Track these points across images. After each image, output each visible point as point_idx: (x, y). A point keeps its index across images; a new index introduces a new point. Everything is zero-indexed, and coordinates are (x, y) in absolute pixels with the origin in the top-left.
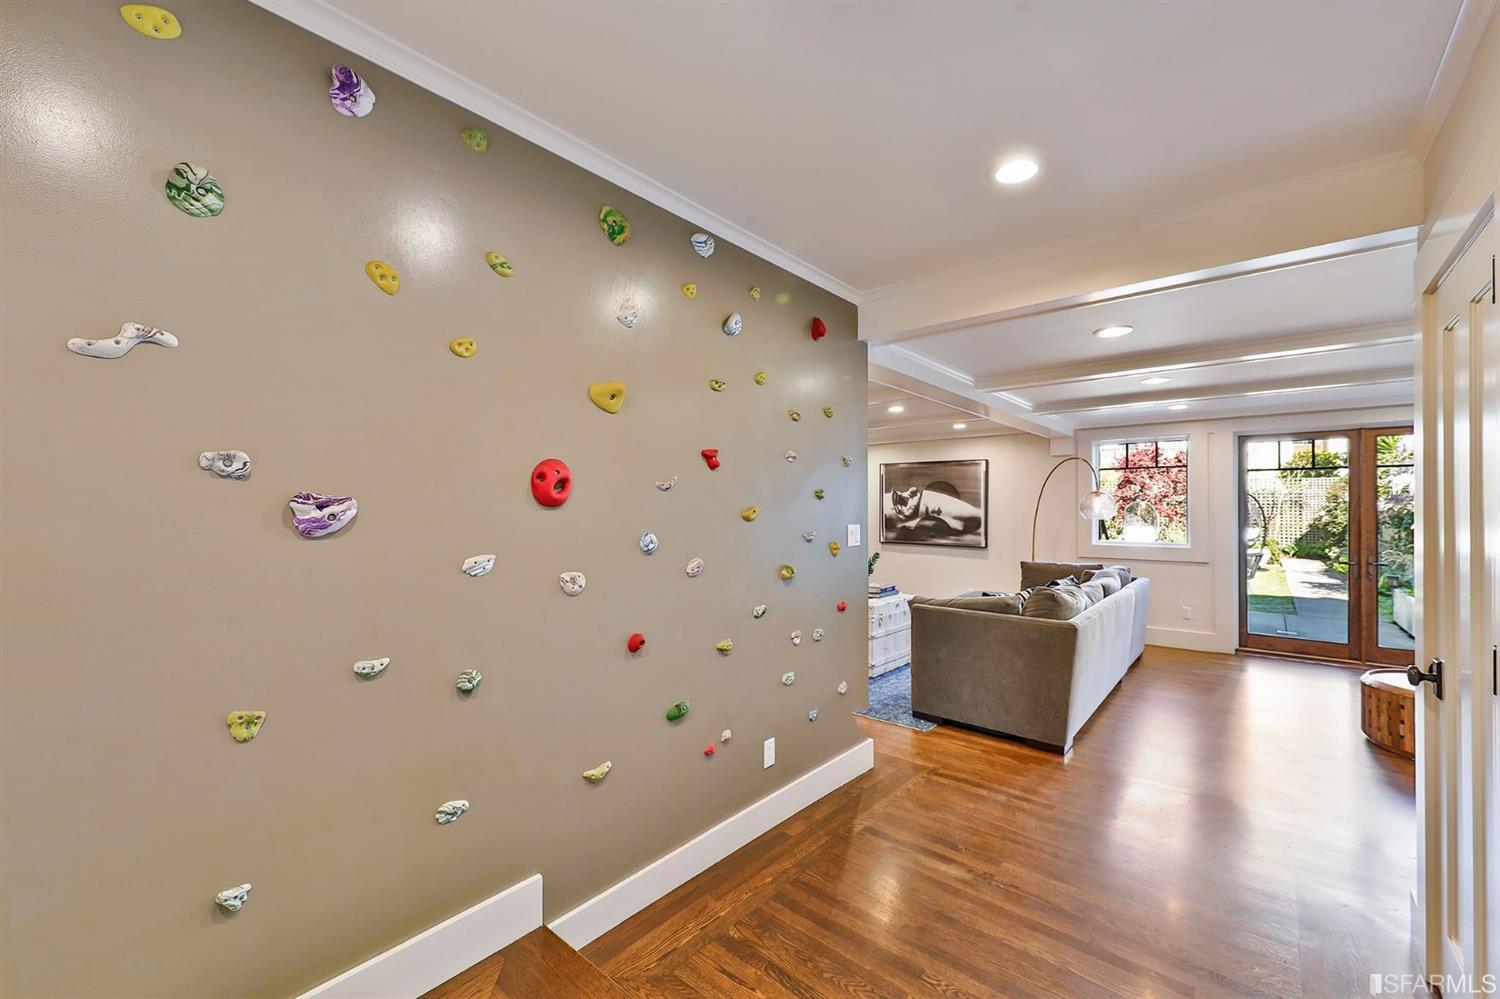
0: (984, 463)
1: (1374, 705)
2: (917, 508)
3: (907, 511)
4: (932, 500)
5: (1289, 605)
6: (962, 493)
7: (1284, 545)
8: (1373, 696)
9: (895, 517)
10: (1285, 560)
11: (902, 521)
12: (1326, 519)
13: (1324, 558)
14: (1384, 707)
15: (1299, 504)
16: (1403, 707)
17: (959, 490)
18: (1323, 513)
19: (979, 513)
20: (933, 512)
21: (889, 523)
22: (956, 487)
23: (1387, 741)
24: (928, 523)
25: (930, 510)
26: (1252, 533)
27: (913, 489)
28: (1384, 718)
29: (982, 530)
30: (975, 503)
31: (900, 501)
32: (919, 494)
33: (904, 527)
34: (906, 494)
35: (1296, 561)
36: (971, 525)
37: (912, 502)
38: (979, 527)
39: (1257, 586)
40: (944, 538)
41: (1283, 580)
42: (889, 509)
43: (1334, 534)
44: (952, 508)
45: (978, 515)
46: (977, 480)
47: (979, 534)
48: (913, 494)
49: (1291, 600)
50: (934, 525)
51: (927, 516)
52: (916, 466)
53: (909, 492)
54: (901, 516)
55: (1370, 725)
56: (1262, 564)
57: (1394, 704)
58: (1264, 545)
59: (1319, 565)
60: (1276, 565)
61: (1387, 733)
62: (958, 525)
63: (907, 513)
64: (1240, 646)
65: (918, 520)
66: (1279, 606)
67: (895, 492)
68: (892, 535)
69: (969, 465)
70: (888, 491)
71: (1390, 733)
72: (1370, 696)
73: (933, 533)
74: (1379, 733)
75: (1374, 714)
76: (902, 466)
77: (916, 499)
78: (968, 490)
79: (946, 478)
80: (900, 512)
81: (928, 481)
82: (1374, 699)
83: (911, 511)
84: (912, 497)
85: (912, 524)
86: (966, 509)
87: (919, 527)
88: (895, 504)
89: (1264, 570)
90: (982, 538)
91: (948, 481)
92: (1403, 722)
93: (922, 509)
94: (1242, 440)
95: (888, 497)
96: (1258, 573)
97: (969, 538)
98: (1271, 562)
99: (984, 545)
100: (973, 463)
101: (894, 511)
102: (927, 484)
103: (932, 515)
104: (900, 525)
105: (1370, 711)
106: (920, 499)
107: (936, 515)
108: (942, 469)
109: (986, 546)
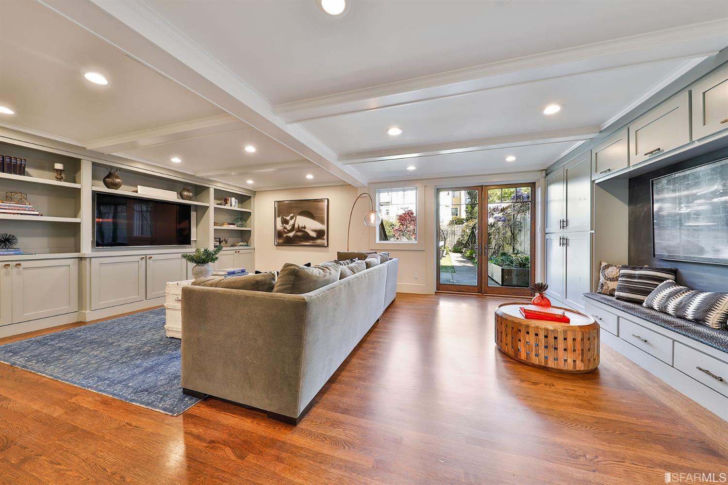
0: (326, 200)
1: (504, 329)
2: (294, 225)
3: (289, 227)
4: (302, 221)
5: (452, 269)
6: (316, 217)
7: (450, 249)
8: (503, 323)
9: (283, 231)
10: (451, 253)
11: (286, 233)
12: (461, 239)
13: (461, 252)
14: (509, 330)
15: (453, 233)
16: (520, 331)
17: (314, 215)
18: (460, 237)
19: (324, 227)
20: (302, 228)
21: (279, 234)
22: (313, 214)
23: (511, 352)
24: (299, 234)
25: (300, 227)
26: (441, 243)
27: (292, 215)
28: (509, 337)
29: (325, 237)
30: (322, 222)
31: (285, 222)
32: (294, 218)
33: (288, 236)
34: (288, 218)
35: (453, 253)
36: (320, 234)
37: (291, 222)
38: (324, 236)
39: (444, 262)
40: (307, 242)
41: (450, 260)
42: (280, 226)
43: (464, 244)
44: (310, 225)
45: (323, 229)
46: (322, 210)
47: (324, 239)
48: (292, 218)
49: (453, 267)
50: (302, 235)
51: (300, 230)
52: (293, 202)
53: (289, 217)
54: (285, 230)
55: (501, 341)
56: (444, 255)
57: (515, 329)
58: (445, 248)
59: (459, 255)
60: (448, 255)
61: (511, 348)
62: (313, 234)
63: (289, 228)
64: (437, 290)
65: (294, 232)
66: (450, 270)
67: (282, 217)
68: (281, 241)
69: (319, 201)
70: (279, 216)
71: (512, 348)
72: (502, 323)
73: (302, 239)
74: (507, 347)
75: (504, 335)
76: (286, 202)
77: (293, 220)
78: (319, 216)
79: (309, 209)
80: (285, 228)
81: (299, 211)
82: (504, 325)
83: (290, 227)
84: (291, 219)
85: (291, 234)
86: (318, 226)
87: (295, 236)
88: (282, 224)
89: (445, 257)
90: (326, 241)
91: (310, 211)
92: (520, 340)
93: (296, 226)
94: (438, 190)
95: (279, 220)
96: (443, 258)
97: (319, 241)
98: (447, 254)
99: (326, 245)
100: (321, 200)
101: (282, 228)
102: (299, 212)
103: (301, 229)
104: (285, 235)
105: (501, 332)
106: (295, 221)
107: (303, 229)
108: (306, 204)
109: (328, 246)
